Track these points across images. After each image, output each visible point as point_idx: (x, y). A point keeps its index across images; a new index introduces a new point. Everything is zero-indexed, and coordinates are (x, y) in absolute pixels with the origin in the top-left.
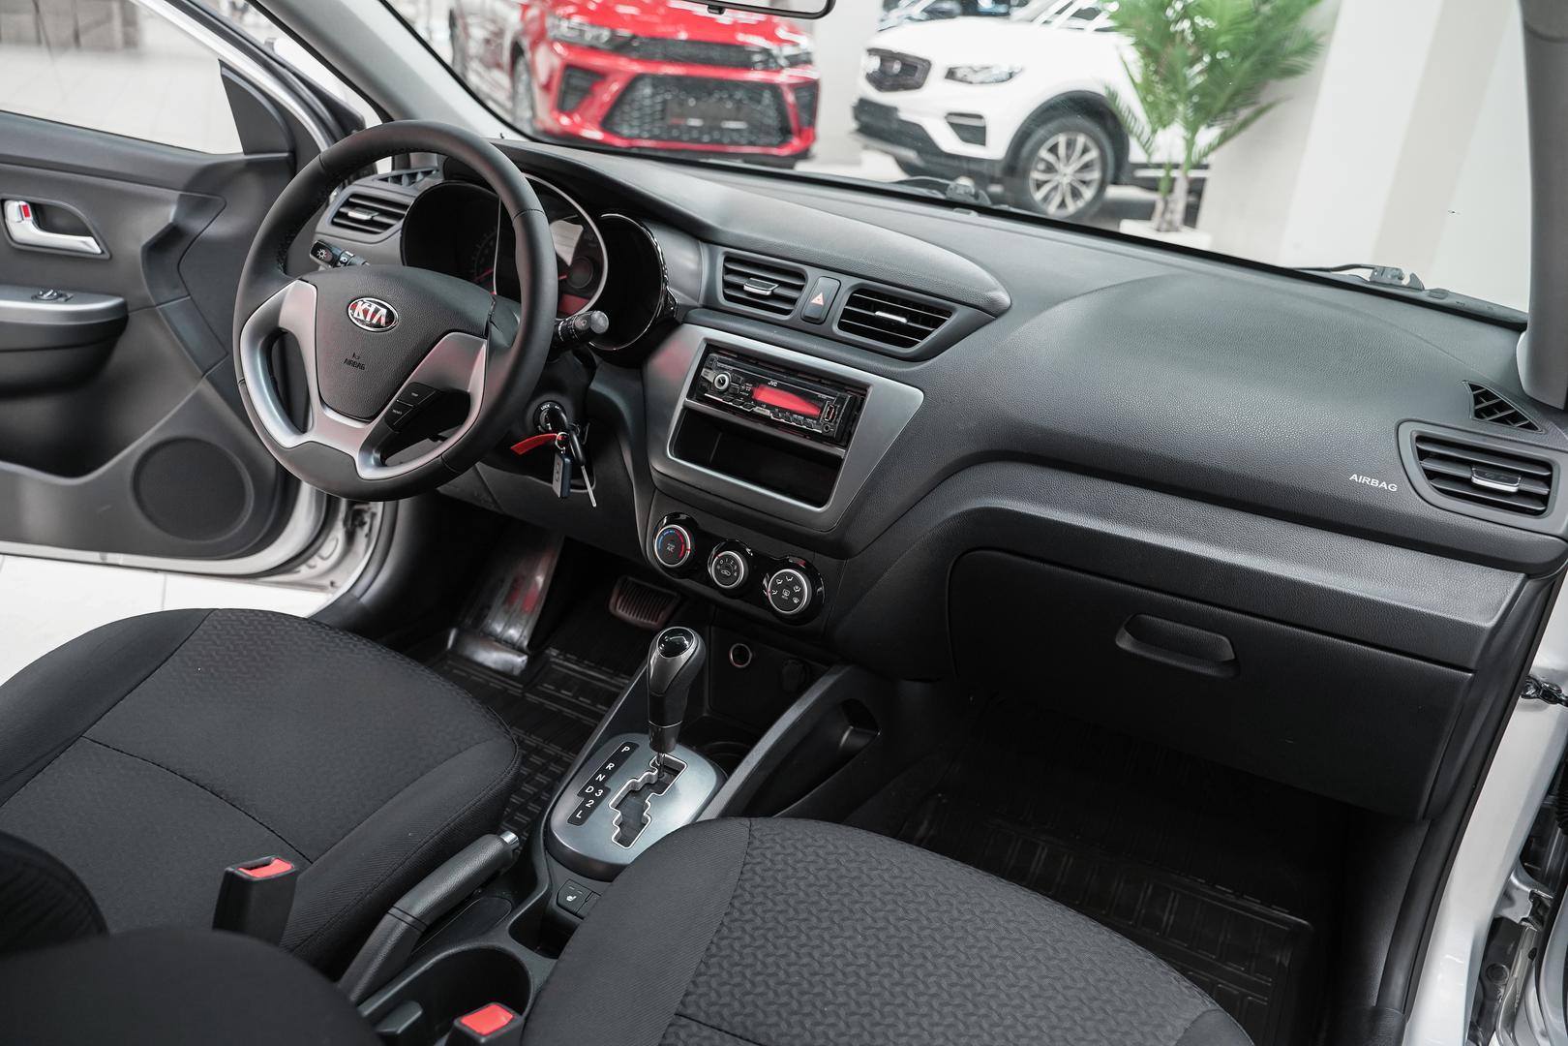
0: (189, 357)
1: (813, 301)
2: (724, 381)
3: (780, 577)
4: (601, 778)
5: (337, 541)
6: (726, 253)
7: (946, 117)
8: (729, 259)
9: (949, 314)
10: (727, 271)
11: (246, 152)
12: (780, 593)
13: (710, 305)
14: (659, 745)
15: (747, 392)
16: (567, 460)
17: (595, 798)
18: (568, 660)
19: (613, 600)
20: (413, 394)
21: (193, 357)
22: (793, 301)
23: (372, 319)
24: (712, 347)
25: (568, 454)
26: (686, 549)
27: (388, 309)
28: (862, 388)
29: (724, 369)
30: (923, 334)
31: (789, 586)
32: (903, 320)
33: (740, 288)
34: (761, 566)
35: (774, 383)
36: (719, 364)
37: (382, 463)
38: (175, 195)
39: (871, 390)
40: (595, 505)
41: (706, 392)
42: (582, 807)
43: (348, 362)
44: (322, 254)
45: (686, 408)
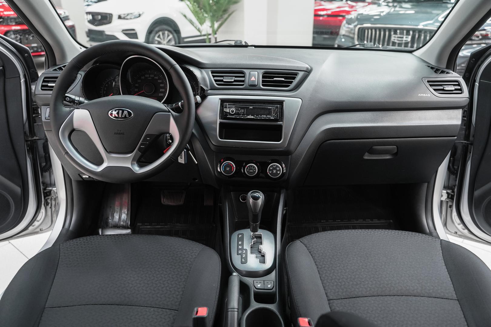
1: (252, 79)
2: (234, 112)
3: (271, 167)
4: (240, 247)
6: (211, 71)
7: (122, 32)
8: (212, 72)
9: (296, 74)
10: (214, 76)
12: (272, 172)
13: (213, 88)
14: (254, 230)
15: (243, 112)
16: (185, 150)
17: (244, 254)
18: (146, 225)
19: (162, 200)
20: (148, 139)
22: (243, 81)
23: (122, 116)
24: (223, 101)
26: (234, 168)
27: (128, 111)
28: (281, 103)
29: (231, 107)
30: (291, 82)
31: (275, 169)
32: (283, 79)
33: (222, 81)
34: (263, 166)
35: (251, 107)
36: (229, 106)
39: (284, 103)
41: (227, 116)
42: (242, 258)
44: (68, 99)
45: (221, 124)
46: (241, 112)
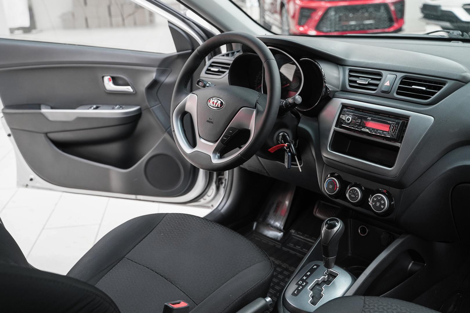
0: (161, 125)
1: (385, 84)
2: (349, 119)
3: (376, 197)
4: (305, 278)
5: (213, 189)
6: (349, 69)
7: (463, 7)
8: (351, 71)
9: (444, 84)
10: (350, 76)
11: (178, 51)
12: (376, 204)
13: (344, 90)
14: (328, 266)
16: (289, 154)
17: (302, 286)
18: (298, 234)
19: (315, 210)
20: (230, 131)
21: (162, 125)
22: (377, 85)
23: (215, 105)
24: (344, 106)
25: (290, 151)
26: (337, 187)
27: (221, 101)
28: (406, 118)
29: (349, 114)
30: (433, 94)
31: (379, 201)
32: (424, 88)
33: (355, 82)
34: (367, 193)
35: (370, 118)
36: (347, 113)
37: (221, 157)
38: (155, 69)
39: (410, 118)
40: (301, 171)
41: (342, 124)
42: (297, 289)
43: (208, 121)
44: (200, 84)
45: (335, 131)
46: (358, 122)
